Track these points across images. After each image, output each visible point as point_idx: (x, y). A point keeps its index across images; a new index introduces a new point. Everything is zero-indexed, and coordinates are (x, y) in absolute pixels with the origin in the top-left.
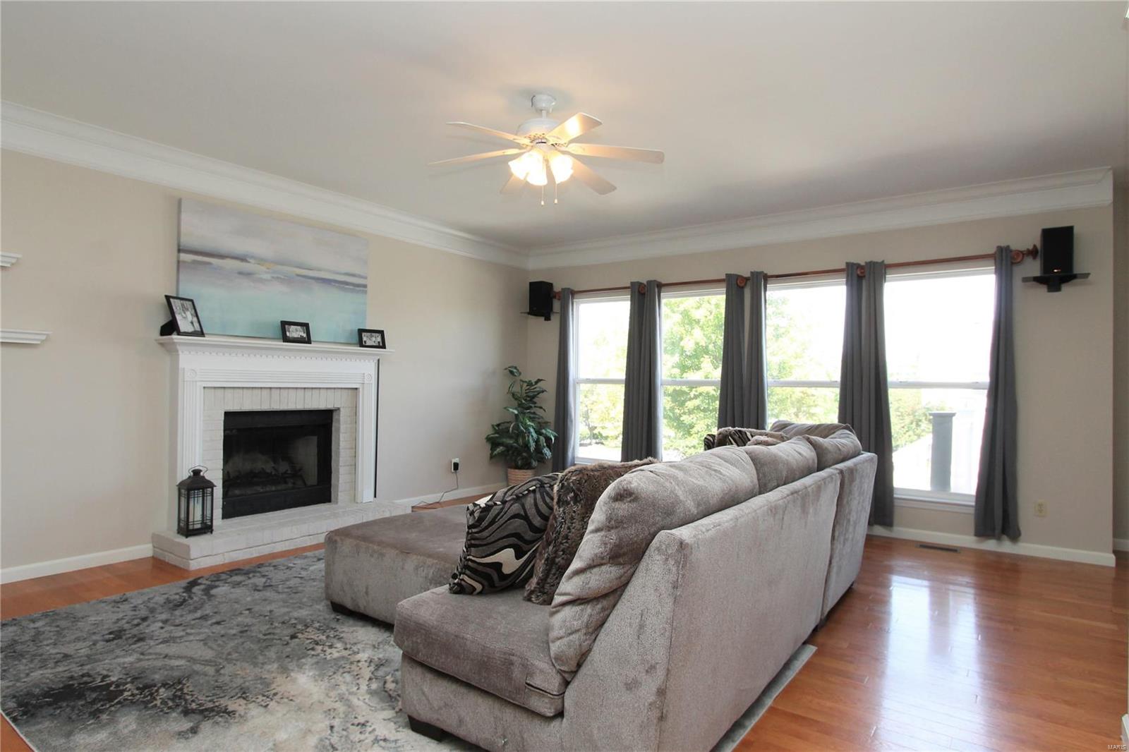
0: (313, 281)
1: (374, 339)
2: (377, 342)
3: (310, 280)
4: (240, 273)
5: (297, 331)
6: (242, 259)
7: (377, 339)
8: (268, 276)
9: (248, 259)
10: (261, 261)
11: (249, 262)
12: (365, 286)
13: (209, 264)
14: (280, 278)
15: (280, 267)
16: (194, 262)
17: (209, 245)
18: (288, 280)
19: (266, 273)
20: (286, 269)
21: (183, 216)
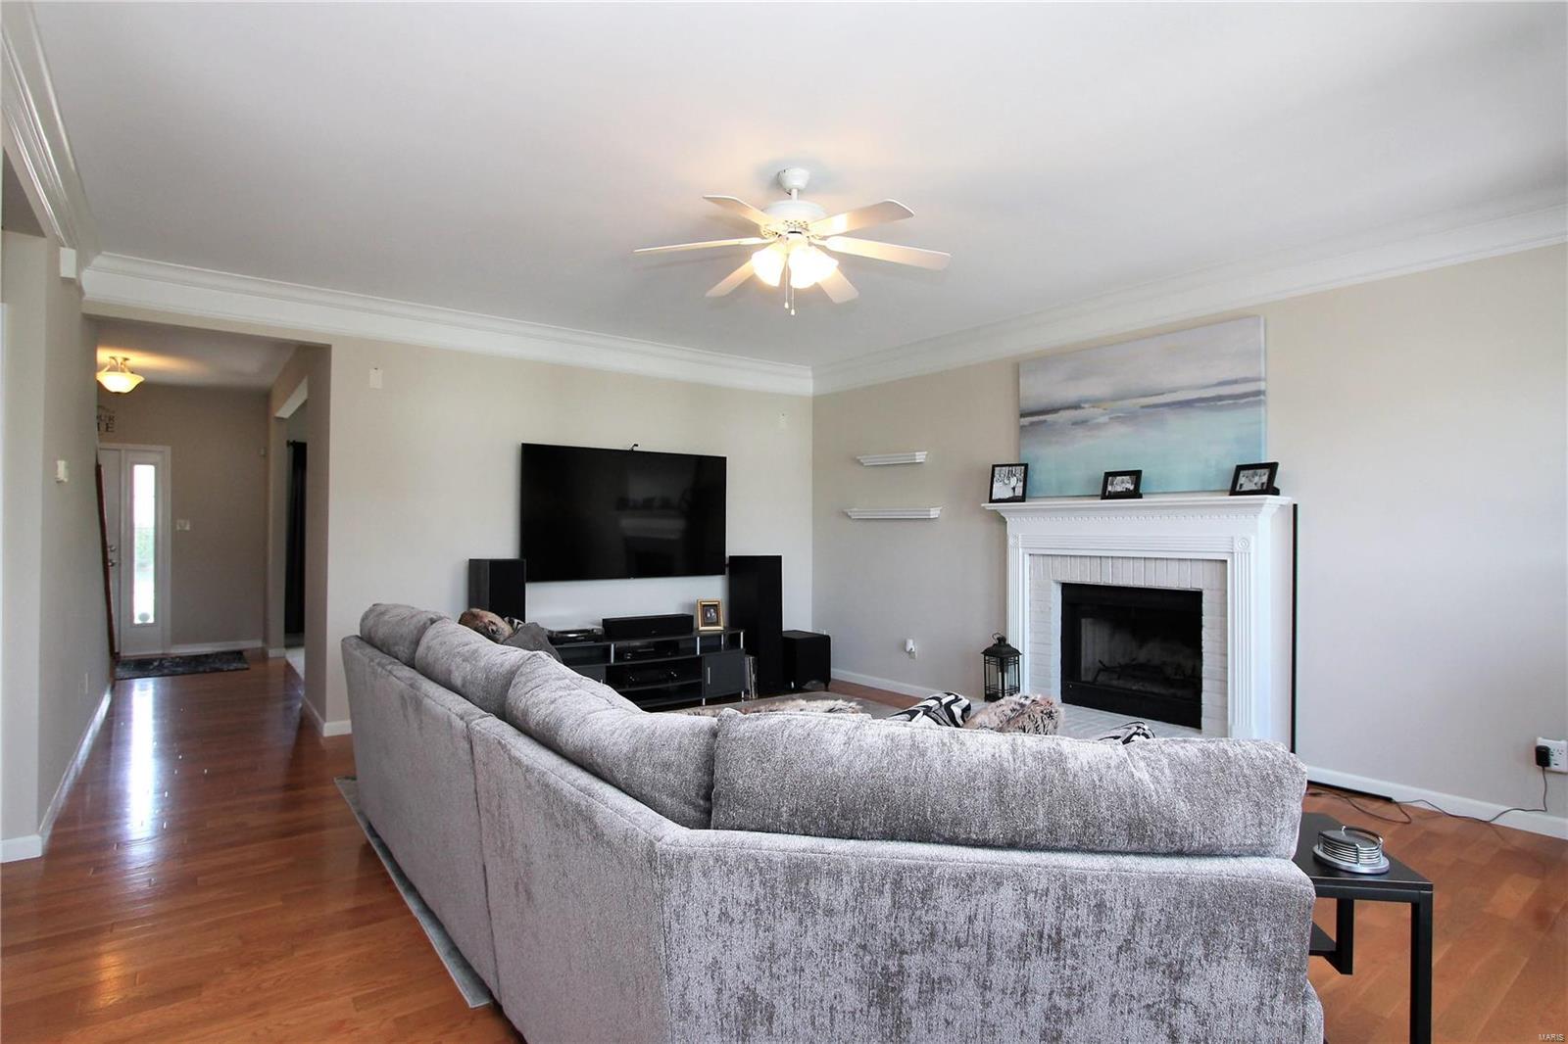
0: (1165, 410)
1: (1256, 479)
2: (1259, 485)
3: (1161, 409)
4: (1075, 423)
5: (1123, 482)
6: (1076, 406)
7: (1262, 477)
8: (1102, 419)
9: (1083, 405)
10: (1096, 402)
11: (1083, 408)
12: (1258, 393)
13: (1045, 421)
14: (1120, 417)
15: (1119, 403)
16: (1032, 424)
17: (1044, 402)
18: (1129, 417)
19: (1103, 415)
20: (1128, 403)
21: (1021, 381)
